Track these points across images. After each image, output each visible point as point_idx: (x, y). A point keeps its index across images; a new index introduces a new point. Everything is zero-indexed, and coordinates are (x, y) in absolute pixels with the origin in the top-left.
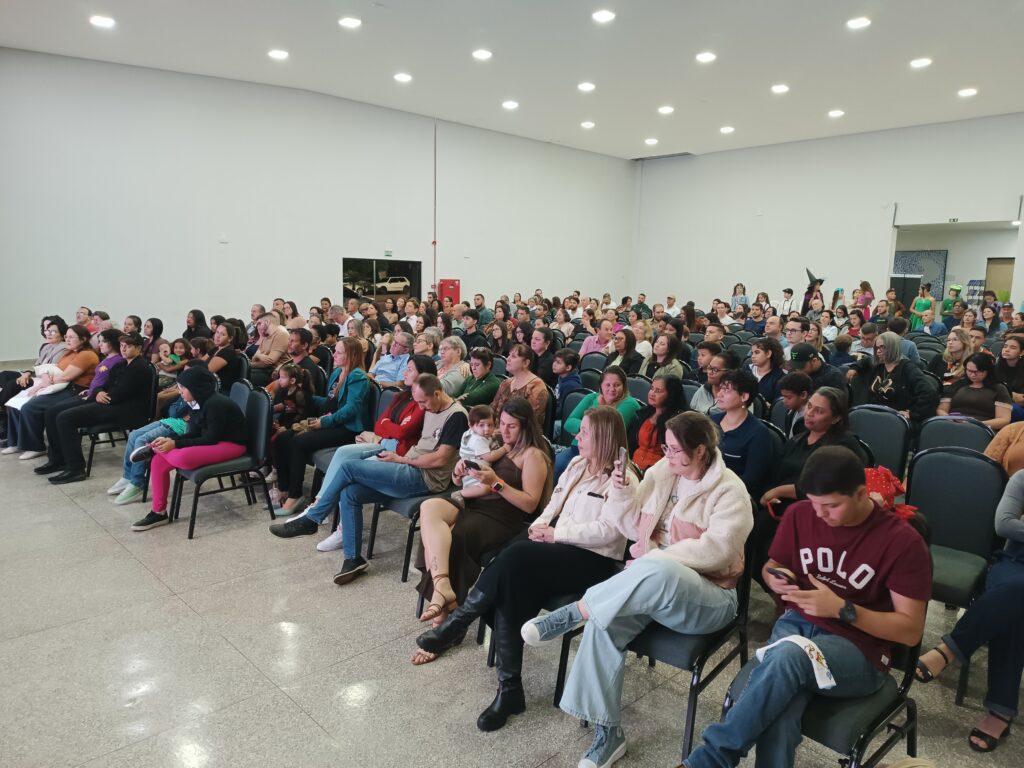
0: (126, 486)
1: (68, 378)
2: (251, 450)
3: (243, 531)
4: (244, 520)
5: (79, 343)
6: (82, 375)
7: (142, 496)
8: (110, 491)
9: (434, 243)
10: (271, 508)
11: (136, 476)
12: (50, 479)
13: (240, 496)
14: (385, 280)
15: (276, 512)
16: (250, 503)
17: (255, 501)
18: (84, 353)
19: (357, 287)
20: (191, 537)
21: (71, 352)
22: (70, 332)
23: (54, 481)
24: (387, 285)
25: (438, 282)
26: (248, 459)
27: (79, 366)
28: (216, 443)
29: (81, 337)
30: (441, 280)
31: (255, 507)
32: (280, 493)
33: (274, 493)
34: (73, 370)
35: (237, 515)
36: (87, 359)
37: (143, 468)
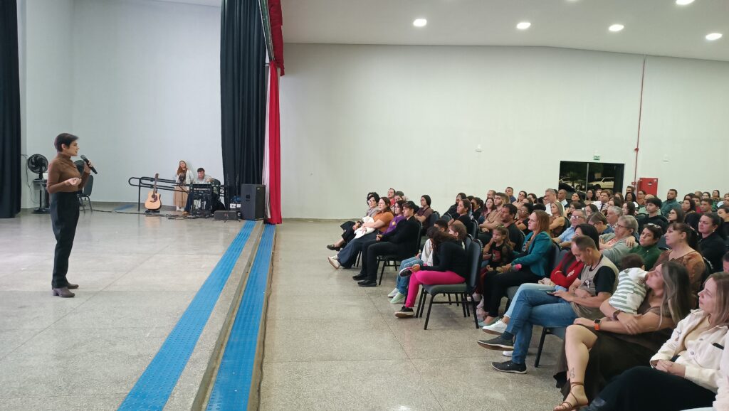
0: (396, 293)
1: (376, 226)
2: (467, 280)
3: (457, 331)
4: (459, 325)
5: (385, 207)
6: (383, 226)
7: (404, 301)
8: (389, 295)
9: (637, 150)
10: (476, 321)
11: (402, 287)
12: (359, 283)
13: (459, 310)
14: (599, 180)
15: (479, 324)
16: (465, 316)
17: (469, 315)
18: (387, 213)
19: (576, 185)
20: (425, 329)
21: (381, 212)
22: (381, 201)
23: (361, 284)
24: (601, 183)
25: (637, 180)
26: (464, 285)
27: (383, 220)
28: (444, 271)
29: (386, 204)
30: (641, 179)
31: (467, 318)
32: (484, 312)
33: (480, 311)
34: (379, 222)
35: (456, 322)
36: (387, 217)
37: (406, 283)
